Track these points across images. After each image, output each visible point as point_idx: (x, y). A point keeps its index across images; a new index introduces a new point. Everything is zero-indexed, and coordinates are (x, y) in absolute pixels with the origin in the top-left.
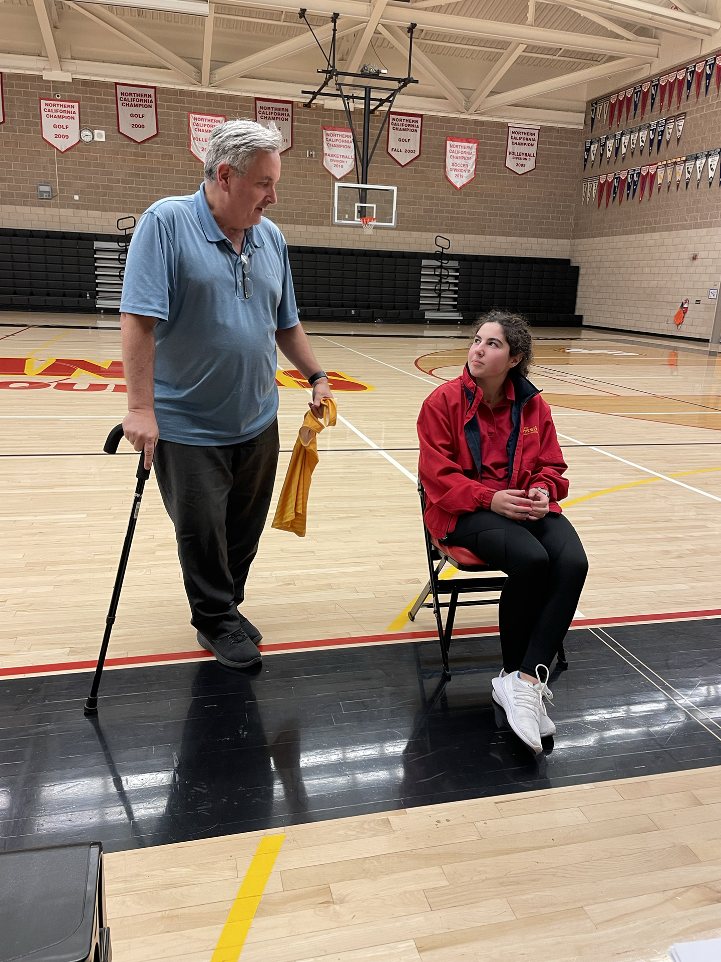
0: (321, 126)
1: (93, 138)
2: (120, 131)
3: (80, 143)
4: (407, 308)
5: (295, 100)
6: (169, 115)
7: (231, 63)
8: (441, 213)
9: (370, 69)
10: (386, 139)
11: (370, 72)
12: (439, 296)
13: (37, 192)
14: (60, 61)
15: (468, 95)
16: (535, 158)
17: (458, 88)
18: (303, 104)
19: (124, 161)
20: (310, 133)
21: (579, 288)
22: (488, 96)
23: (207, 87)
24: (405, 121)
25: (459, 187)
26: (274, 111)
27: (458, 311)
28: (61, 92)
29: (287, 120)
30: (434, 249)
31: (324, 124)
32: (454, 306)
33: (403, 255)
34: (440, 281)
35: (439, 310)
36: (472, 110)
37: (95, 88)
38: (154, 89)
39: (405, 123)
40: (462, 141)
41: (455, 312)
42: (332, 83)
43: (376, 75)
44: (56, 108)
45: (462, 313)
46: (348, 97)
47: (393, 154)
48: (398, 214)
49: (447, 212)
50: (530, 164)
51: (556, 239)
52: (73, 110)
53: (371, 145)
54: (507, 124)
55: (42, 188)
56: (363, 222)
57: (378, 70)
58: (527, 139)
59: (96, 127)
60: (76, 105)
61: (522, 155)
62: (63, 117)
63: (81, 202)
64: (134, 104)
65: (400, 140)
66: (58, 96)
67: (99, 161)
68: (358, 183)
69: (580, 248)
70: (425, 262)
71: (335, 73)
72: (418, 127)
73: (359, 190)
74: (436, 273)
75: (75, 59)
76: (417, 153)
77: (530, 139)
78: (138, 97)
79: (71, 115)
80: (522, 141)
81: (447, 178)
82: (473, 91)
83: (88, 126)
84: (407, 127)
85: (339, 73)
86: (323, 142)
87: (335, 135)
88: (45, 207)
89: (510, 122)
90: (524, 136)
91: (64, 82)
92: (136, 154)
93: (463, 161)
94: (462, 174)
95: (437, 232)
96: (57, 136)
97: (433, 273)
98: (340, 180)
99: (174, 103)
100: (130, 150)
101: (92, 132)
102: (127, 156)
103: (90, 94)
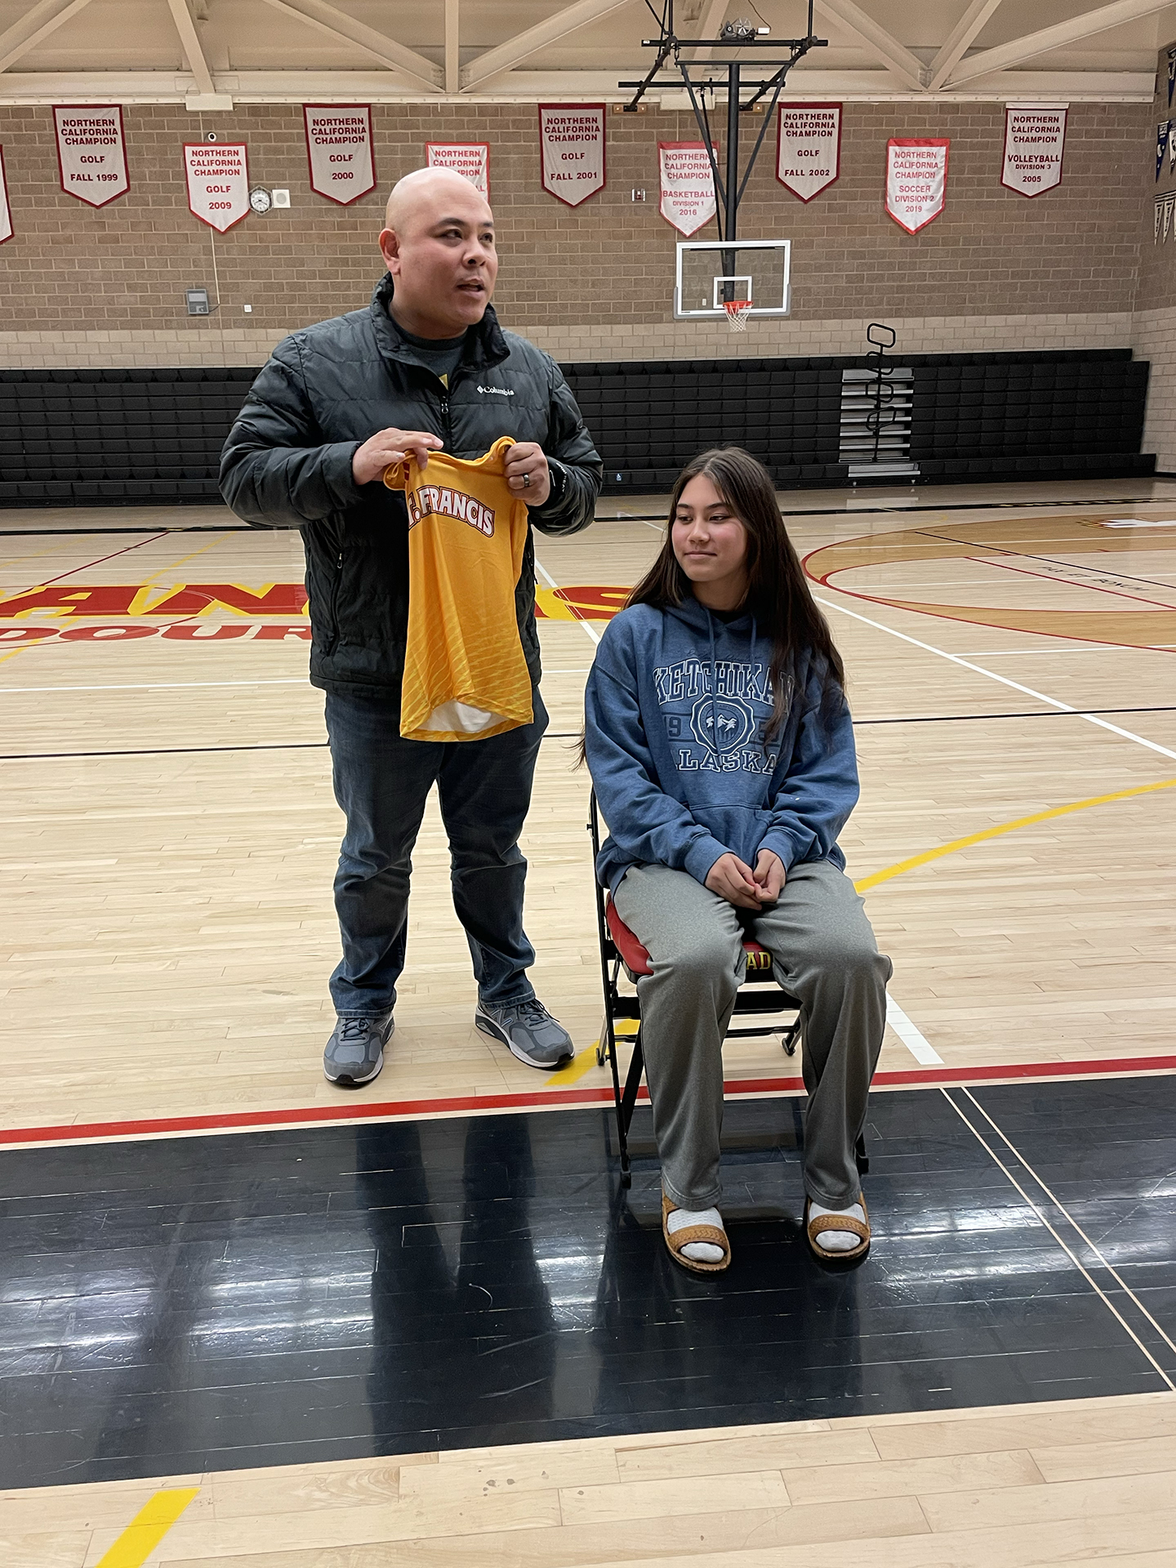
0: (655, 143)
1: (271, 205)
2: (315, 187)
3: (251, 214)
4: (816, 461)
5: (609, 100)
6: (393, 151)
7: (496, 46)
8: (880, 282)
9: (739, 28)
10: (775, 154)
11: (738, 35)
12: (876, 435)
13: (186, 304)
14: (212, 76)
15: (927, 57)
16: (1059, 163)
17: (907, 47)
18: (622, 106)
19: (322, 238)
20: (637, 159)
21: (1150, 403)
22: (964, 57)
23: (455, 94)
24: (809, 117)
25: (913, 229)
26: (572, 125)
27: (911, 460)
28: (216, 129)
29: (595, 137)
30: (864, 349)
31: (661, 139)
32: (905, 451)
33: (807, 364)
34: (877, 407)
35: (875, 461)
36: (935, 84)
37: (271, 118)
38: (367, 109)
39: (809, 121)
40: (918, 144)
41: (906, 462)
42: (669, 61)
43: (750, 40)
44: (210, 158)
45: (919, 463)
46: (702, 85)
47: (788, 180)
48: (794, 292)
49: (892, 278)
50: (1049, 176)
51: (1103, 312)
52: (236, 158)
53: (742, 167)
54: (1005, 105)
55: (193, 297)
56: (729, 309)
57: (753, 30)
58: (1043, 129)
59: (274, 184)
60: (242, 149)
61: (1034, 159)
62: (222, 172)
63: (255, 315)
64: (336, 138)
65: (800, 154)
66: (212, 137)
67: (281, 244)
68: (721, 240)
69: (1151, 326)
70: (847, 375)
71: (672, 44)
72: (833, 126)
73: (722, 254)
74: (869, 393)
75: (236, 70)
76: (833, 175)
77: (1049, 130)
78: (342, 126)
79: (233, 168)
80: (1034, 134)
81: (890, 215)
82: (935, 51)
83: (262, 184)
84: (814, 129)
85: (681, 43)
86: (660, 171)
87: (680, 156)
88: (199, 328)
89: (1010, 100)
90: (1036, 124)
91: (220, 112)
92: (341, 226)
93: (922, 181)
94: (918, 204)
95: (871, 317)
96: (213, 206)
97: (864, 393)
98: (691, 238)
99: (401, 129)
100: (332, 219)
101: (268, 194)
102: (327, 229)
103: (263, 129)
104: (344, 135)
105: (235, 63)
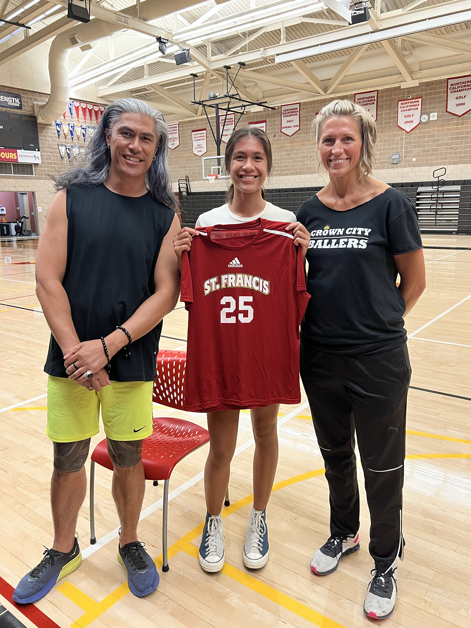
1: (429, 119)
2: (448, 110)
3: (420, 123)
13: (391, 159)
19: (449, 130)
28: (411, 94)
37: (433, 86)
55: (394, 157)
59: (431, 111)
60: (420, 100)
62: (411, 109)
63: (416, 162)
64: (460, 90)
67: (431, 134)
75: (422, 70)
78: (463, 84)
79: (416, 107)
83: (426, 112)
88: (394, 168)
91: (414, 87)
96: (406, 122)
100: (454, 122)
101: (428, 115)
102: (451, 126)
103: (429, 91)
104: (463, 88)
105: (422, 68)
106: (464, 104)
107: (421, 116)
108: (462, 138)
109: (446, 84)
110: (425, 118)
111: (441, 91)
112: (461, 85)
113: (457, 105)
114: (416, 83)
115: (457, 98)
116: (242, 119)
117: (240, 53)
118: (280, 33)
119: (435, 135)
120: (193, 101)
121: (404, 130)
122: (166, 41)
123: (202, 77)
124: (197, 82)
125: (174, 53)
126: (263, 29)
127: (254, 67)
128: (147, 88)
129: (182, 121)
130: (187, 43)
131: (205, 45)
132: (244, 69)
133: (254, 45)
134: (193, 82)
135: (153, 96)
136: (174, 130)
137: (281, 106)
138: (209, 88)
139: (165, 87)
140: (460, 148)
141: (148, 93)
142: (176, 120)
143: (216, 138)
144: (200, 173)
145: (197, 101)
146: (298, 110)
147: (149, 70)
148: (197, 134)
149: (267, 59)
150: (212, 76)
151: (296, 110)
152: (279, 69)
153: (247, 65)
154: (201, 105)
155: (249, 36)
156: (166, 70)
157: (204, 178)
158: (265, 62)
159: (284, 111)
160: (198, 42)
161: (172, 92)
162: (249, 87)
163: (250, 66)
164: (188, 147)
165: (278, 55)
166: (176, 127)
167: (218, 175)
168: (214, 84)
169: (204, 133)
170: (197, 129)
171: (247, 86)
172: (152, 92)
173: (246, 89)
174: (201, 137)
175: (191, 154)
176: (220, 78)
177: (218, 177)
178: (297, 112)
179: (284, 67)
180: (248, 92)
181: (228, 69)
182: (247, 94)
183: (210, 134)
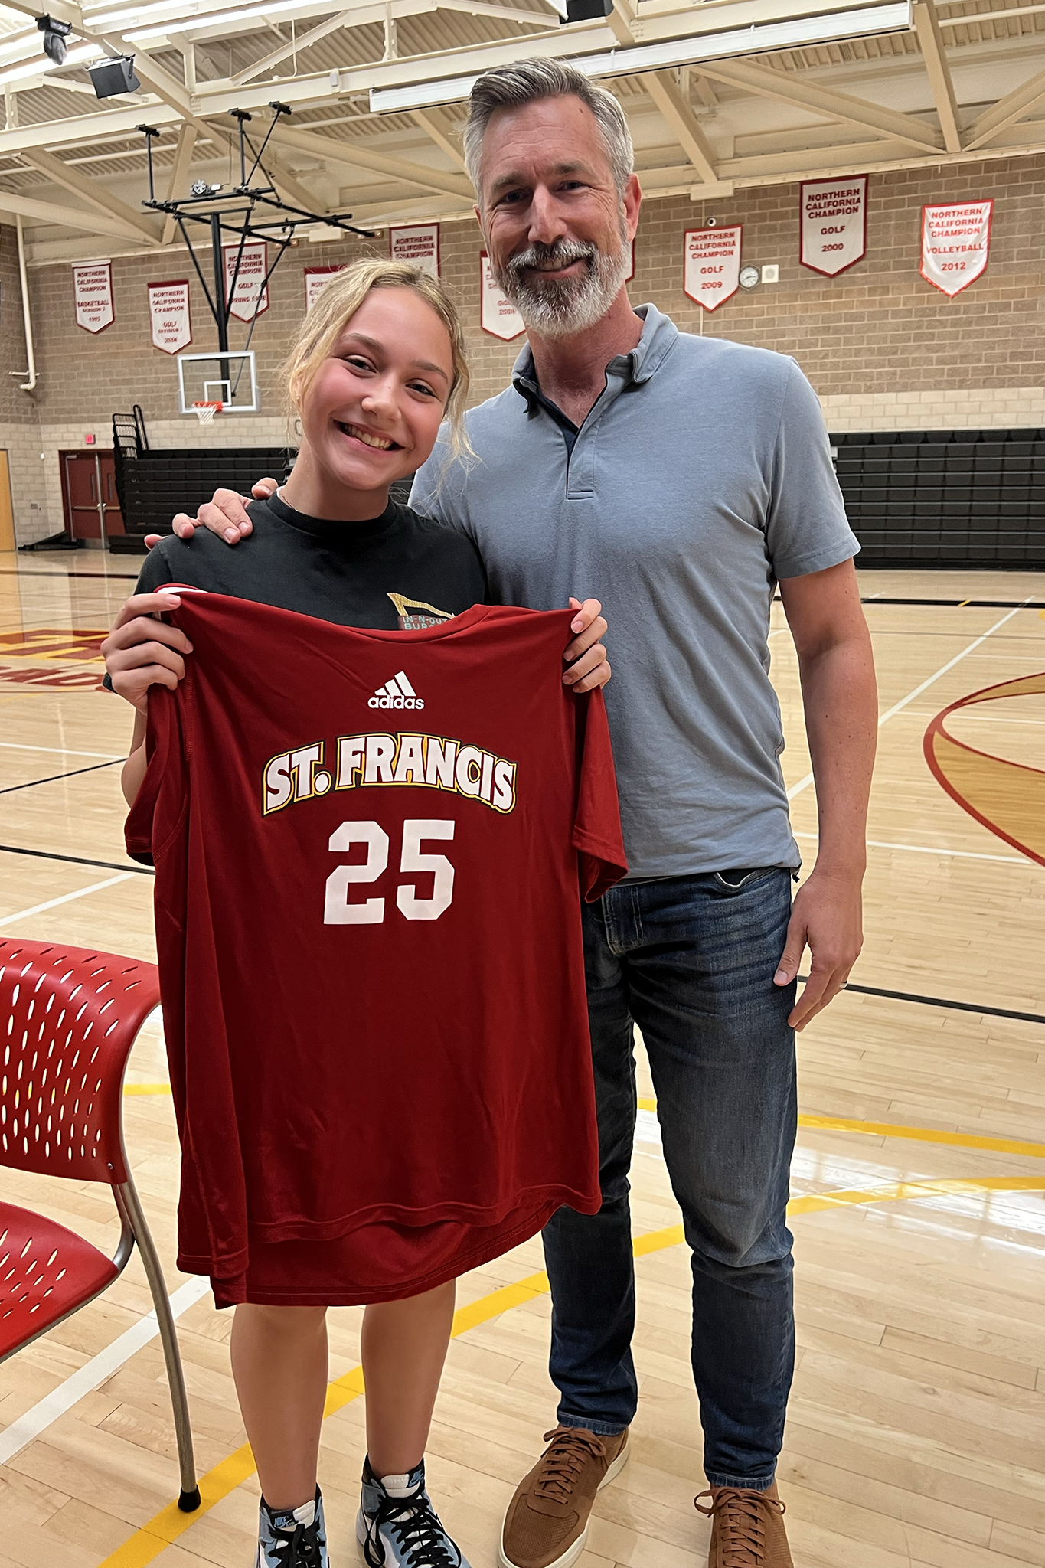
1: (758, 280)
2: (803, 261)
3: (739, 291)
6: (886, 217)
14: (712, 165)
19: (806, 309)
23: (955, 154)
28: (715, 215)
37: (769, 198)
38: (864, 179)
44: (707, 241)
59: (764, 261)
60: (737, 231)
62: (716, 253)
64: (829, 211)
75: (740, 157)
78: (836, 199)
79: (728, 249)
83: (752, 262)
91: (721, 199)
96: (705, 286)
99: (898, 194)
100: (818, 290)
101: (757, 270)
102: (811, 300)
103: (760, 209)
104: (838, 207)
105: (740, 151)
106: (840, 247)
107: (740, 272)
108: (837, 331)
109: (798, 196)
110: (749, 278)
111: (787, 211)
112: (833, 200)
113: (826, 248)
114: (725, 189)
115: (824, 232)
116: (287, 257)
117: (276, 78)
118: (382, 34)
119: (773, 319)
120: (148, 201)
121: (700, 304)
122: (66, 30)
123: (172, 138)
124: (159, 153)
125: (89, 64)
126: (336, 19)
127: (313, 120)
128: (17, 161)
129: (119, 255)
130: (126, 38)
131: (176, 51)
132: (288, 123)
133: (313, 62)
134: (146, 151)
135: (34, 185)
136: (96, 281)
137: (391, 229)
138: (191, 172)
139: (67, 159)
140: (835, 354)
141: (18, 174)
142: (100, 255)
143: (215, 306)
144: (174, 399)
145: (160, 201)
146: (435, 241)
147: (19, 109)
148: (163, 294)
149: (348, 98)
150: (200, 136)
151: (430, 242)
152: (383, 131)
153: (297, 114)
154: (171, 215)
155: (297, 35)
156: (67, 111)
157: (184, 411)
158: (344, 108)
159: (398, 242)
160: (158, 39)
161: (90, 175)
162: (302, 173)
163: (303, 117)
164: (140, 327)
165: (377, 90)
166: (104, 273)
167: (224, 404)
168: (205, 162)
169: (182, 292)
170: (161, 280)
171: (297, 168)
172: (31, 172)
173: (295, 178)
174: (173, 301)
175: (148, 347)
176: (223, 145)
177: (224, 409)
178: (433, 246)
179: (393, 127)
180: (299, 186)
181: (245, 121)
182: (297, 191)
183: (199, 295)
